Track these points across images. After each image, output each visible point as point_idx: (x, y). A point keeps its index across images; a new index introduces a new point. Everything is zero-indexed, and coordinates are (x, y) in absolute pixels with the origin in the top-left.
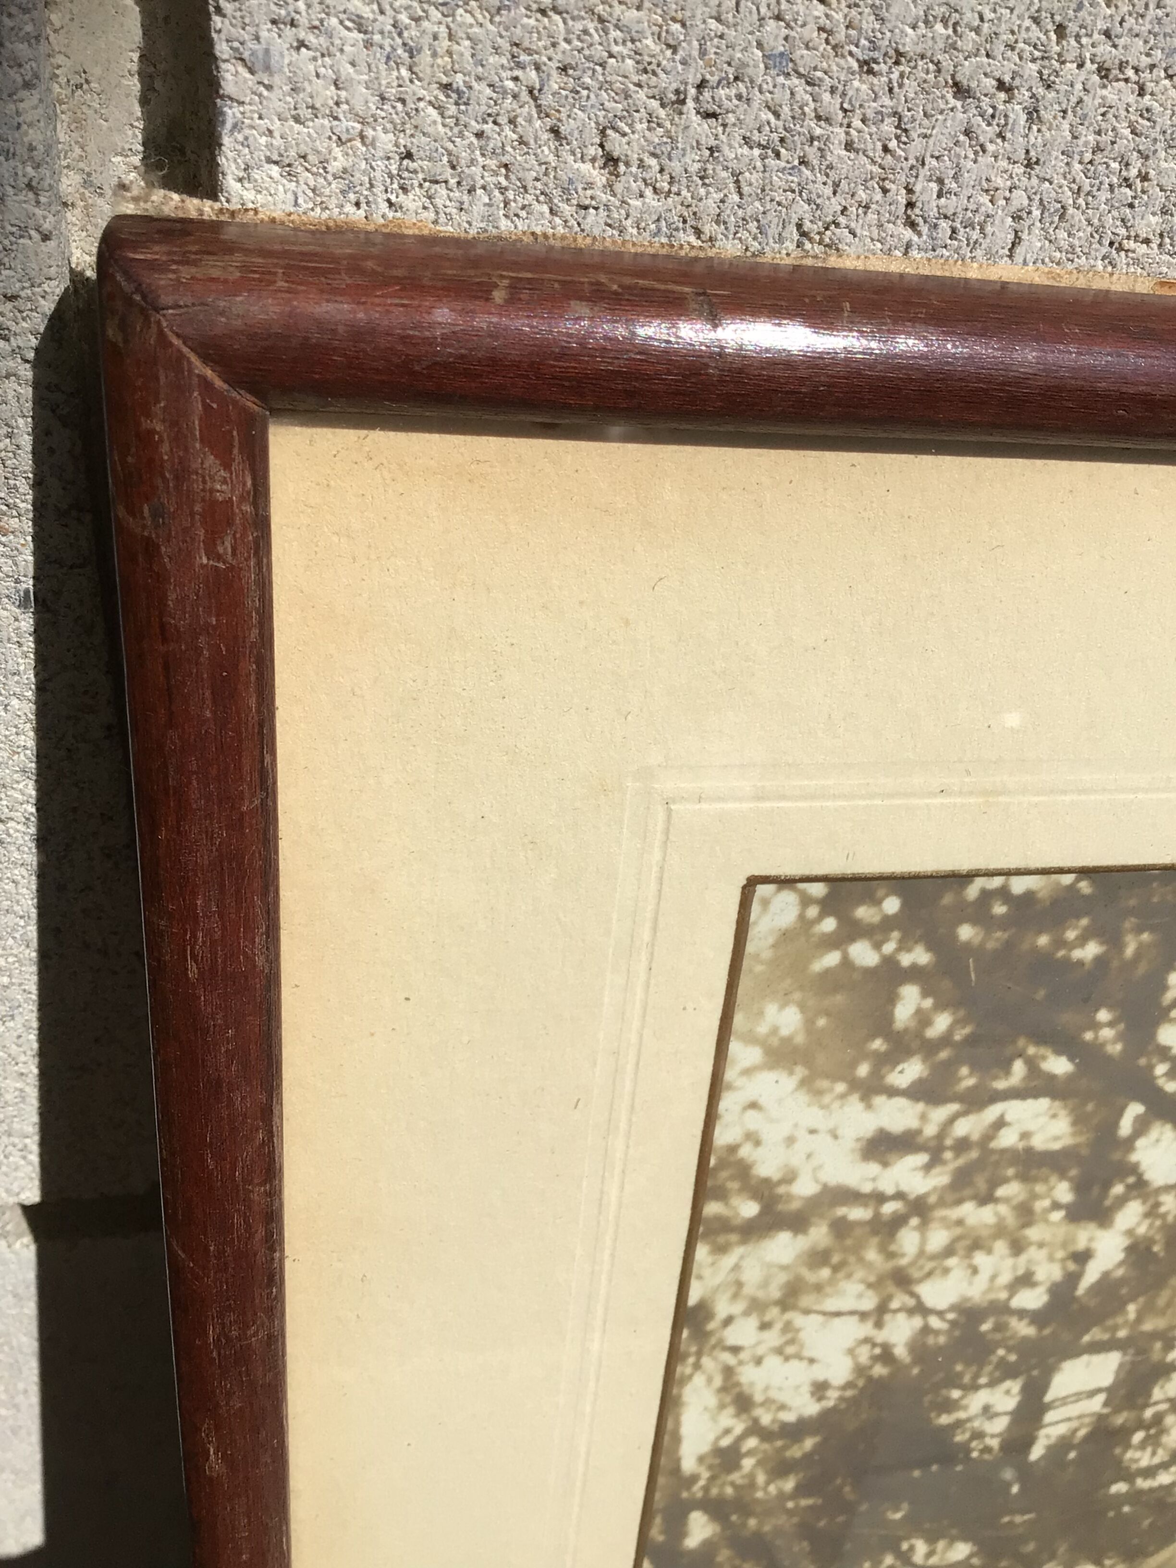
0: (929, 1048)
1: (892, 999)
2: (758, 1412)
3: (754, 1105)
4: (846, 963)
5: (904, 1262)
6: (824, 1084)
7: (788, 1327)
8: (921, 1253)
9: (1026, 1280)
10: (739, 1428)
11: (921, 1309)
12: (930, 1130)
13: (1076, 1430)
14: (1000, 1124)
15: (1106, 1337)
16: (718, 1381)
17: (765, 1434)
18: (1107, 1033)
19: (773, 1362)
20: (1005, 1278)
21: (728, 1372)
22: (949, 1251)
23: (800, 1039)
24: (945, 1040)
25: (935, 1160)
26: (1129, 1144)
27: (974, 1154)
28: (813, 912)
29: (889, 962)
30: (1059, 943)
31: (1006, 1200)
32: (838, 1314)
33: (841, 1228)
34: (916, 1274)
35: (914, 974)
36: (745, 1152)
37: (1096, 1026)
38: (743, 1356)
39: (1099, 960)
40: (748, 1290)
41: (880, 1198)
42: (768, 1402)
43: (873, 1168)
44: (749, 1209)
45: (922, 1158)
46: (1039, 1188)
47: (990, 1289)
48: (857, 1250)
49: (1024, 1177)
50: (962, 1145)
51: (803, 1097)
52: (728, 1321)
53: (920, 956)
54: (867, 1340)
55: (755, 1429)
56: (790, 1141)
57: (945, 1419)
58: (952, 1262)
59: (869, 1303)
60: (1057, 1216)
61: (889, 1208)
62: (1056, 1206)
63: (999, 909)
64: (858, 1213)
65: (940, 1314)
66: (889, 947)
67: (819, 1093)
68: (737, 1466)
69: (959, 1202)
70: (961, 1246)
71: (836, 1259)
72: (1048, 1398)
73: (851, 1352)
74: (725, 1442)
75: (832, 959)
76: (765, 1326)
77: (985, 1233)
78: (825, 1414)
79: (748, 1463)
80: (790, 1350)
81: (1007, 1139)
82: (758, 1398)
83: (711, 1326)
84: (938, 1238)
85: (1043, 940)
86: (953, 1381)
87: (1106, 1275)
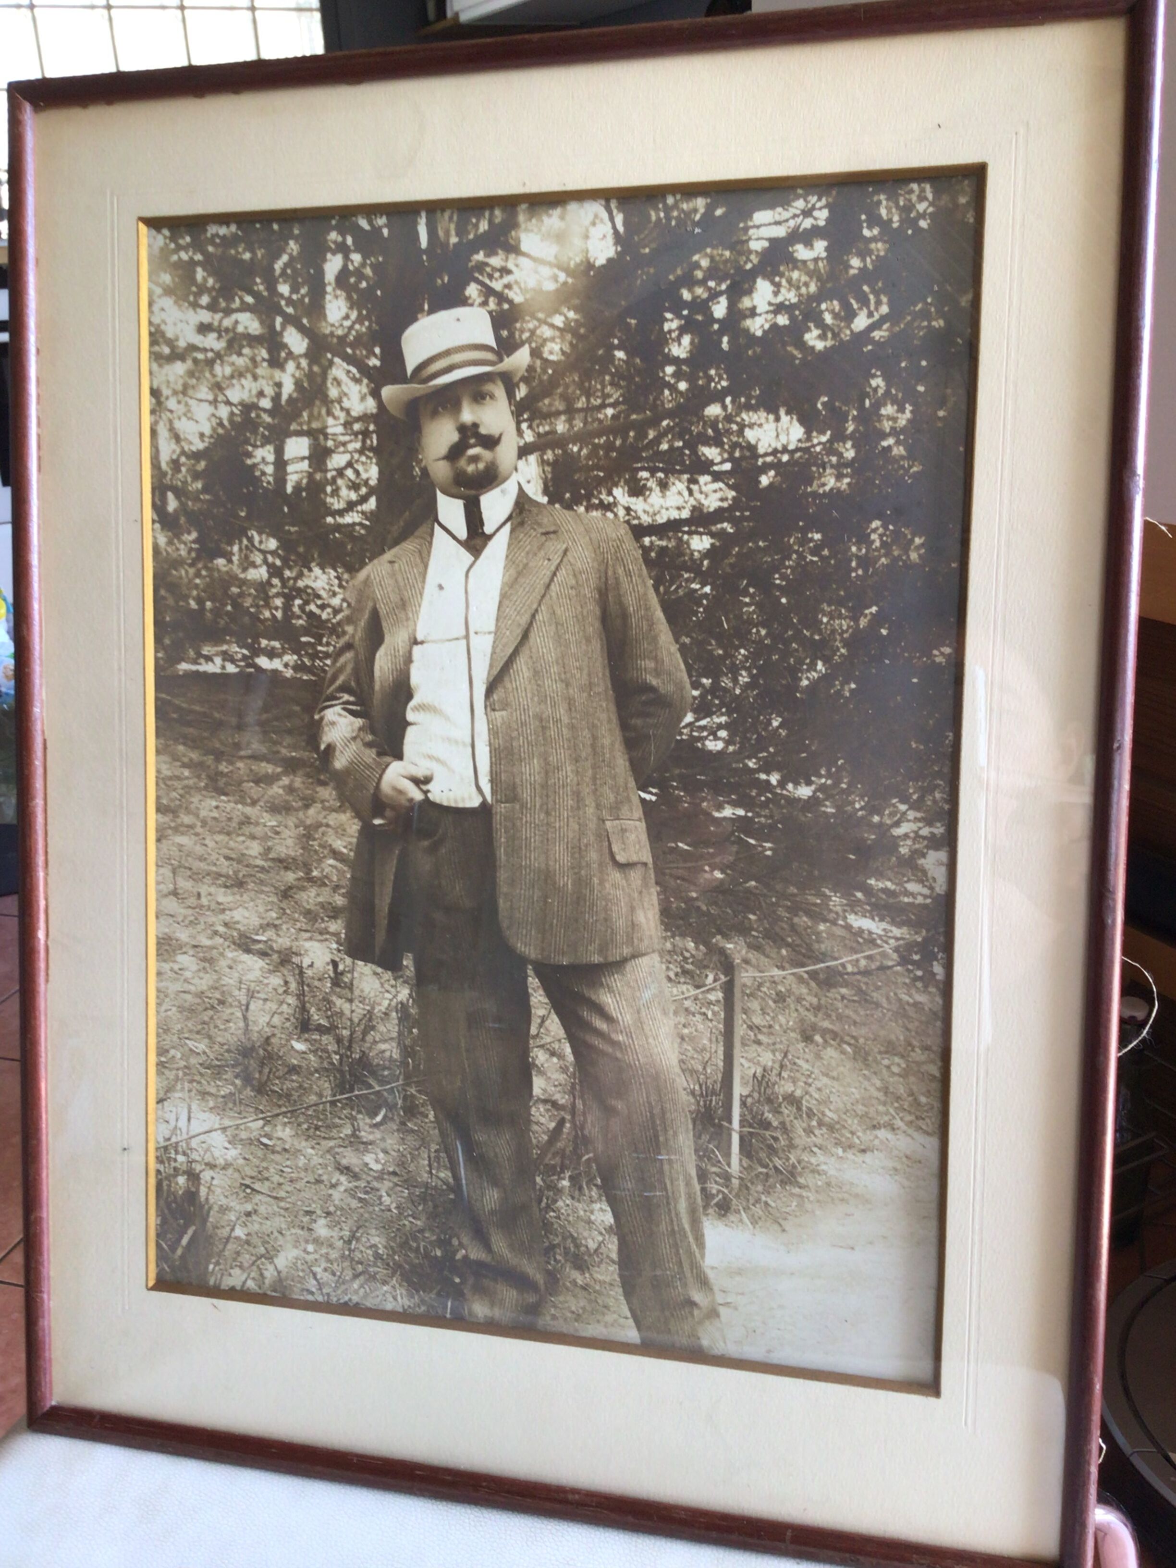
0: (209, 291)
1: (194, 272)
2: (183, 443)
3: (163, 309)
4: (180, 258)
5: (219, 379)
6: (181, 302)
7: (187, 404)
8: (224, 376)
9: (261, 394)
10: (178, 451)
11: (228, 403)
12: (216, 324)
13: (301, 480)
14: (237, 322)
15: (299, 428)
16: (168, 426)
17: (188, 457)
18: (261, 287)
19: (184, 419)
20: (254, 392)
21: (171, 422)
22: (232, 377)
23: (171, 285)
24: (213, 288)
25: (220, 337)
26: (280, 334)
27: (231, 335)
28: (168, 241)
29: (191, 259)
30: (238, 253)
31: (246, 356)
32: (201, 401)
33: (195, 361)
34: (224, 386)
35: (198, 263)
36: (163, 327)
37: (256, 284)
38: (175, 415)
39: (252, 259)
40: (172, 385)
41: (205, 350)
42: (186, 439)
43: (201, 337)
44: (166, 350)
45: (215, 335)
46: (256, 351)
47: (250, 396)
48: (202, 372)
49: (251, 347)
50: (227, 330)
51: (176, 308)
52: (167, 398)
53: (198, 257)
54: (213, 415)
55: (183, 453)
56: (175, 324)
57: (249, 462)
58: (235, 381)
59: (211, 397)
60: (265, 364)
61: (210, 355)
62: (264, 360)
63: (218, 241)
64: (200, 356)
65: (235, 406)
66: (190, 253)
67: (180, 306)
68: (179, 471)
69: (231, 355)
70: (236, 374)
71: (197, 374)
72: (286, 457)
73: (209, 419)
74: (174, 457)
75: (175, 258)
76: (179, 402)
77: (242, 369)
78: (207, 449)
79: (183, 469)
80: (189, 415)
81: (240, 329)
82: (182, 436)
83: (163, 399)
84: (228, 370)
85: (233, 252)
86: (247, 442)
87: (290, 396)
